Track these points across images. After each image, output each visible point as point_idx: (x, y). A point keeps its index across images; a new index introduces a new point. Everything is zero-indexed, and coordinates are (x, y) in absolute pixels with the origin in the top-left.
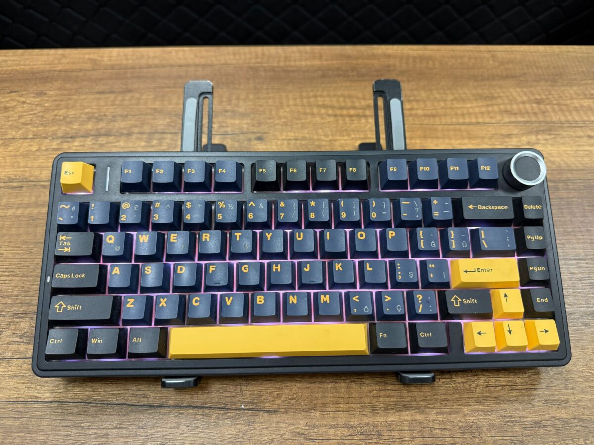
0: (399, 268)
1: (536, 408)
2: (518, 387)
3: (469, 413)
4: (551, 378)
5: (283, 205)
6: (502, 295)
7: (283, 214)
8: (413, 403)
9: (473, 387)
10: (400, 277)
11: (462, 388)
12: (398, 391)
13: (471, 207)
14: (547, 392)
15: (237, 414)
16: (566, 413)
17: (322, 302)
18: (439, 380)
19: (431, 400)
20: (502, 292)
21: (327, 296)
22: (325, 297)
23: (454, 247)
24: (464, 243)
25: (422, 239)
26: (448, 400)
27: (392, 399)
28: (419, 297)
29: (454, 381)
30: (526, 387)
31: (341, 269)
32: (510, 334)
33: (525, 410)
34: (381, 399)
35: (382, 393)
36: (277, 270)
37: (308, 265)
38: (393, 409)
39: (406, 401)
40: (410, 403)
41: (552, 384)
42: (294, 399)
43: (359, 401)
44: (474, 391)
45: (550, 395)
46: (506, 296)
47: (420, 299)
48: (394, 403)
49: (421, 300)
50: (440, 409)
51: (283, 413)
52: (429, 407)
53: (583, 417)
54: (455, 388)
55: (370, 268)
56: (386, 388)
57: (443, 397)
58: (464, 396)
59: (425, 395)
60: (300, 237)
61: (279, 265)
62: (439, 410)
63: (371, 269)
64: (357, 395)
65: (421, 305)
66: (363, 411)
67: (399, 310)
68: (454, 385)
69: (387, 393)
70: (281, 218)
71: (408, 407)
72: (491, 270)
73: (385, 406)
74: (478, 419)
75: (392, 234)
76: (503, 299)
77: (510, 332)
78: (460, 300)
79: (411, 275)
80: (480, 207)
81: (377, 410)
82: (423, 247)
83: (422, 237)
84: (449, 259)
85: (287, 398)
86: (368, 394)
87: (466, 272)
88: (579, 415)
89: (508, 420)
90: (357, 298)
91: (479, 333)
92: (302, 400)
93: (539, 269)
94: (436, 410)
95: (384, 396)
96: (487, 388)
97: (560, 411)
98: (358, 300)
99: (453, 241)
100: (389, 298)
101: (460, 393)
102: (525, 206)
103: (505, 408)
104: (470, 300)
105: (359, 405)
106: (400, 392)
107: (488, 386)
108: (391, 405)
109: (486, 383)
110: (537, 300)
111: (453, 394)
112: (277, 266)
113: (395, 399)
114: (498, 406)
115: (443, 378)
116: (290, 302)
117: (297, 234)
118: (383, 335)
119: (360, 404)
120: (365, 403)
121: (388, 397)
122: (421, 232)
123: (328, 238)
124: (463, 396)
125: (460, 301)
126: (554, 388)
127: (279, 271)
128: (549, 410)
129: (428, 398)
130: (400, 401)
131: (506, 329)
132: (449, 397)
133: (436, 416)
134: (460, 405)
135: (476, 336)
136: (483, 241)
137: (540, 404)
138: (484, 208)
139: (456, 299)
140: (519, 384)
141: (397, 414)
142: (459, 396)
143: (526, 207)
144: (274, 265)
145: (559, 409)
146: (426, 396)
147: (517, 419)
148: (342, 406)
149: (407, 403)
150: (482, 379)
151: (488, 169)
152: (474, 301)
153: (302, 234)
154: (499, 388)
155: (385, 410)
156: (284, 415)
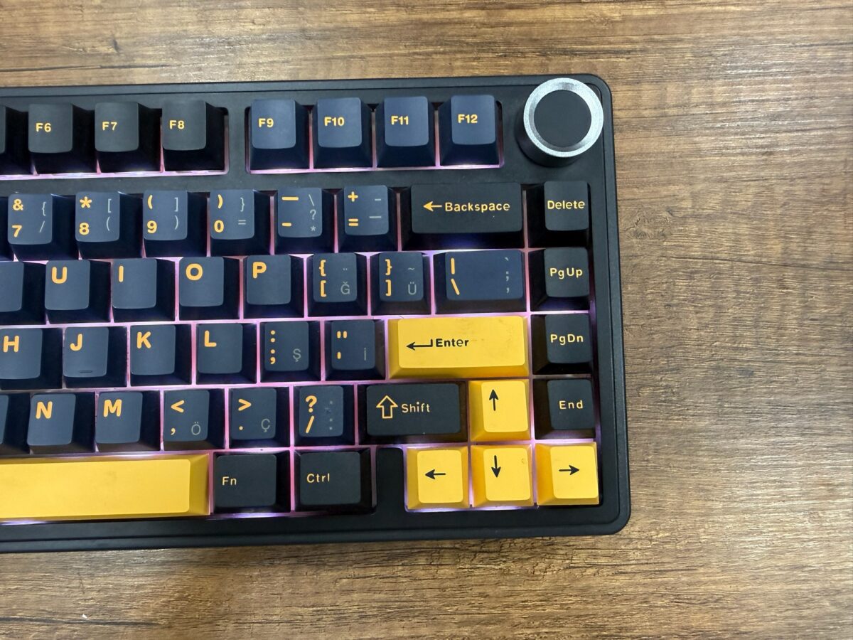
0: (273, 340)
1: (657, 610)
2: (629, 569)
3: (523, 620)
4: (700, 549)
5: (21, 208)
6: (486, 394)
7: (19, 227)
8: (417, 604)
9: (540, 571)
10: (273, 360)
11: (518, 572)
12: (391, 580)
13: (429, 206)
14: (684, 579)
15: (75, 631)
16: (711, 620)
17: (106, 414)
18: (475, 556)
19: (454, 596)
20: (486, 388)
21: (119, 403)
22: (113, 404)
23: (389, 294)
24: (412, 286)
25: (324, 278)
26: (485, 597)
27: (377, 596)
28: (311, 401)
29: (503, 557)
30: (645, 568)
31: (148, 345)
32: (497, 475)
33: (632, 615)
34: (355, 596)
35: (359, 583)
36: (11, 348)
37: (80, 337)
38: (375, 616)
39: (404, 599)
40: (411, 604)
41: (698, 562)
42: (186, 598)
43: (312, 600)
44: (540, 578)
45: (689, 584)
46: (494, 396)
47: (311, 405)
48: (379, 604)
49: (313, 407)
50: (468, 614)
51: (163, 628)
52: (446, 611)
53: (743, 629)
54: (503, 573)
55: (210, 341)
56: (368, 574)
57: (477, 590)
58: (519, 588)
59: (442, 586)
60: (59, 276)
61: (17, 338)
62: (466, 616)
63: (214, 345)
64: (309, 589)
65: (313, 418)
66: (319, 620)
67: (266, 430)
68: (502, 566)
69: (368, 583)
70: (16, 235)
71: (407, 611)
72: (466, 342)
73: (361, 610)
74: (538, 634)
75: (259, 268)
76: (487, 403)
77: (496, 471)
78: (395, 406)
79: (297, 356)
80: (449, 207)
81: (345, 618)
82: (323, 295)
83: (323, 274)
84: (386, 318)
85: (171, 597)
86: (332, 586)
87: (411, 346)
88: (736, 625)
89: (596, 634)
90: (180, 407)
91: (431, 475)
92: (201, 601)
93: (571, 338)
94: (461, 617)
95: (362, 590)
96: (567, 572)
97: (702, 615)
98: (181, 410)
99: (389, 282)
100: (248, 405)
101: (512, 581)
102: (549, 202)
103: (594, 612)
104: (416, 406)
105: (311, 609)
106: (394, 580)
107: (571, 568)
108: (374, 607)
109: (567, 561)
110: (561, 405)
111: (497, 584)
112: (12, 339)
113: (382, 596)
114: (581, 607)
115: (484, 552)
116: (38, 416)
117: (55, 270)
118: (229, 480)
119: (313, 606)
120: (323, 605)
121: (369, 591)
122: (323, 262)
123: (121, 279)
124: (516, 588)
125: (393, 408)
126: (701, 570)
127: (16, 350)
128: (680, 613)
129: (448, 592)
130: (392, 600)
131: (489, 465)
132: (490, 591)
133: (459, 627)
134: (508, 606)
135: (423, 480)
136: (453, 280)
137: (665, 602)
138: (458, 208)
139: (387, 404)
140: (632, 562)
141: (384, 625)
142: (508, 589)
143: (551, 205)
144: (6, 338)
145: (701, 613)
146: (444, 589)
147: (613, 632)
148: (278, 611)
149: (405, 604)
150: (561, 552)
151: (473, 121)
152: (425, 408)
153: (65, 270)
154: (591, 571)
155: (361, 617)
156: (166, 631)
